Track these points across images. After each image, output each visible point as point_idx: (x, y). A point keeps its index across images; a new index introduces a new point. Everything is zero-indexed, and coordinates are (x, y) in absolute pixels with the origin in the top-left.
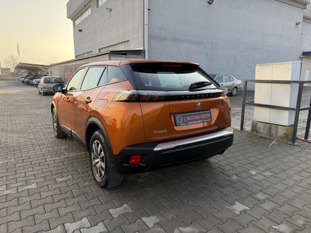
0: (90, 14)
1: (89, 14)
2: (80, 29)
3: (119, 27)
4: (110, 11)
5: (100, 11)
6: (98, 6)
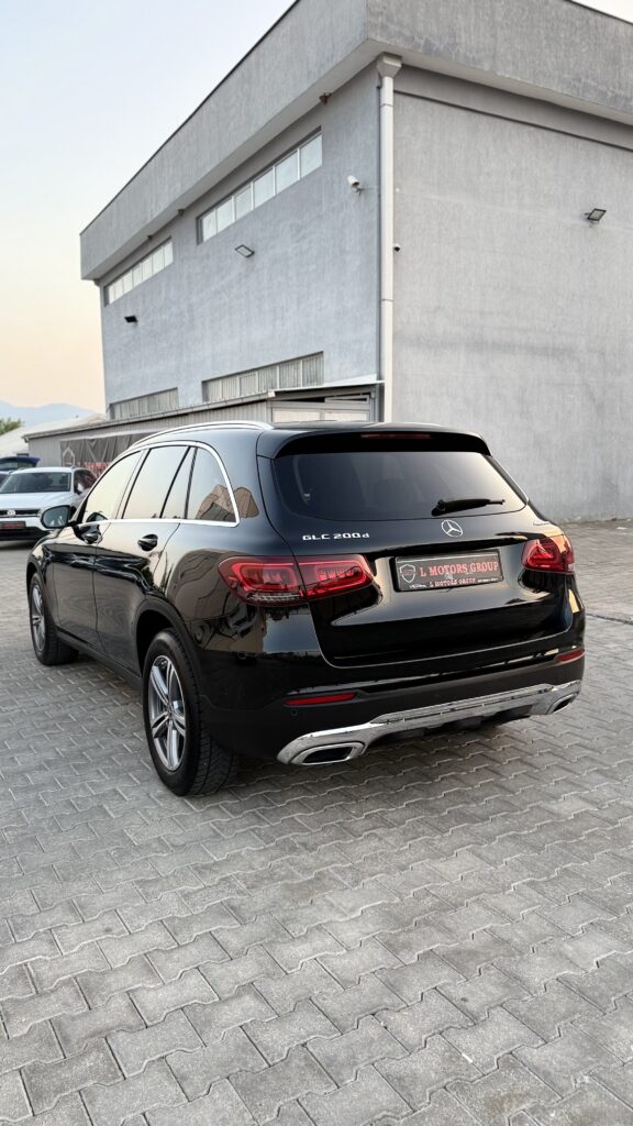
0: (170, 266)
1: (167, 264)
2: (129, 315)
3: (282, 308)
4: (249, 256)
5: (208, 256)
6: (199, 238)
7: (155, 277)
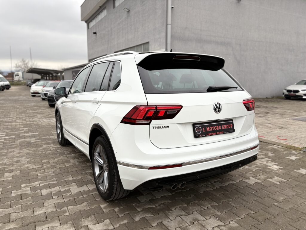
1: (105, 15)
2: (94, 32)
4: (128, 12)
5: (116, 12)
6: (114, 7)
7: (102, 19)
